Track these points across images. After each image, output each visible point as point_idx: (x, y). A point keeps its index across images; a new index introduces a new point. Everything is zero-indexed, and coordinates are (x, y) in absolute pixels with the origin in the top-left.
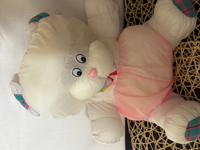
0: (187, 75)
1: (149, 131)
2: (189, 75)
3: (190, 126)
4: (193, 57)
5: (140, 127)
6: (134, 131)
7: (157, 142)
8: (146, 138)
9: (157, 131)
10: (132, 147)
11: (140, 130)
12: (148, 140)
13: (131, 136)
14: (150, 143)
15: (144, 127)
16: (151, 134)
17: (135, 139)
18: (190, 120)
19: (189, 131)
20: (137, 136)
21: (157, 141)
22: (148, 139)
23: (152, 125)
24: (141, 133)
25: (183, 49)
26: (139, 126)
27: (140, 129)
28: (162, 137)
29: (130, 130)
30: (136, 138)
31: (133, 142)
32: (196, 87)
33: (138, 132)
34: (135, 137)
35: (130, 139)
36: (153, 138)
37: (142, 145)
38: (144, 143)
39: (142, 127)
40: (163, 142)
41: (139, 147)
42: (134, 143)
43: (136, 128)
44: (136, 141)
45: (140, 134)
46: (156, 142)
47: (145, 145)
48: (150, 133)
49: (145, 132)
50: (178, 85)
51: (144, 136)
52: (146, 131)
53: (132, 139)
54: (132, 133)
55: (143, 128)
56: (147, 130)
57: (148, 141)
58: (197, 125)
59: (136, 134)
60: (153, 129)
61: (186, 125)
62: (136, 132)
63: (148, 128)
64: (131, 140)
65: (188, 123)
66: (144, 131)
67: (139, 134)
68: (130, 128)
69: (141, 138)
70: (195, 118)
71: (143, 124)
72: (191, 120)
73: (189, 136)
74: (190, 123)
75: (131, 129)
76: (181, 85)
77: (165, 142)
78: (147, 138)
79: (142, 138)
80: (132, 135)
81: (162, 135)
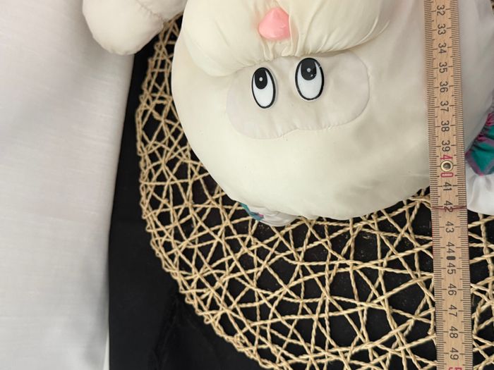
5: (176, 134)
6: (155, 149)
8: (190, 164)
10: (140, 196)
11: (176, 143)
12: (198, 168)
13: (142, 164)
14: (200, 177)
17: (153, 171)
20: (163, 161)
22: (196, 166)
26: (173, 130)
27: (176, 138)
29: (143, 145)
30: (157, 167)
31: (146, 181)
33: (166, 148)
34: (155, 164)
35: (139, 172)
37: (175, 186)
38: (183, 181)
41: (164, 194)
42: (149, 184)
43: (161, 137)
44: (155, 177)
45: (172, 154)
47: (185, 186)
51: (186, 159)
53: (145, 173)
54: (145, 155)
57: (196, 173)
59: (158, 155)
62: (161, 150)
64: (139, 176)
67: (169, 154)
68: (143, 140)
69: (174, 166)
75: (145, 143)
79: (178, 164)
80: (145, 161)
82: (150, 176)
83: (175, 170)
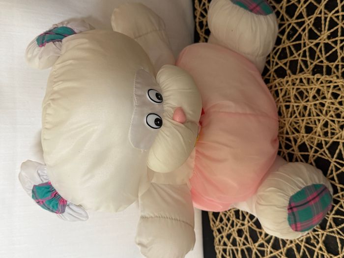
0: (302, 135)
1: (242, 228)
2: (306, 135)
3: (293, 205)
4: (311, 102)
5: (228, 219)
6: (219, 226)
7: (255, 246)
8: (238, 239)
9: (254, 228)
10: (216, 254)
11: (229, 225)
12: (242, 242)
13: (214, 234)
14: (244, 247)
15: (234, 219)
16: (245, 233)
17: (221, 239)
18: (292, 194)
19: (294, 215)
20: (224, 234)
21: (255, 244)
22: (241, 240)
23: (247, 217)
24: (230, 229)
25: (293, 89)
26: (227, 217)
27: (229, 222)
28: (263, 239)
29: (213, 223)
30: (222, 237)
31: (218, 245)
32: (318, 155)
33: (225, 227)
34: (221, 235)
35: (213, 238)
36: (249, 239)
37: (232, 250)
38: (235, 247)
39: (231, 219)
40: (265, 246)
41: (228, 253)
42: (219, 247)
43: (221, 220)
44: (222, 243)
45: (228, 231)
46: (253, 247)
47: (237, 250)
48: (244, 230)
49: (236, 228)
50: (288, 151)
51: (235, 235)
52: (238, 227)
53: (217, 240)
54: (215, 229)
55: (233, 221)
56: (239, 224)
57: (241, 245)
58: (306, 201)
59: (222, 230)
60: (249, 224)
61: (287, 203)
62: (223, 228)
63: (241, 222)
64: (214, 241)
65: (288, 200)
66: (235, 226)
67: (227, 231)
68: (213, 221)
69: (230, 238)
70: (299, 190)
71: (233, 215)
72: (294, 194)
73: (297, 223)
74: (292, 199)
75: (215, 223)
76: (293, 150)
77: (267, 247)
78: (240, 238)
79: (232, 238)
80: (216, 232)
81: (263, 236)
82: (220, 241)
83: (231, 240)
